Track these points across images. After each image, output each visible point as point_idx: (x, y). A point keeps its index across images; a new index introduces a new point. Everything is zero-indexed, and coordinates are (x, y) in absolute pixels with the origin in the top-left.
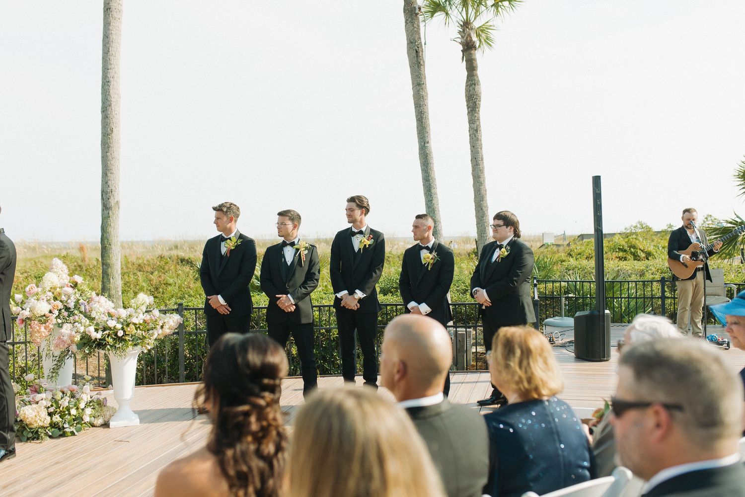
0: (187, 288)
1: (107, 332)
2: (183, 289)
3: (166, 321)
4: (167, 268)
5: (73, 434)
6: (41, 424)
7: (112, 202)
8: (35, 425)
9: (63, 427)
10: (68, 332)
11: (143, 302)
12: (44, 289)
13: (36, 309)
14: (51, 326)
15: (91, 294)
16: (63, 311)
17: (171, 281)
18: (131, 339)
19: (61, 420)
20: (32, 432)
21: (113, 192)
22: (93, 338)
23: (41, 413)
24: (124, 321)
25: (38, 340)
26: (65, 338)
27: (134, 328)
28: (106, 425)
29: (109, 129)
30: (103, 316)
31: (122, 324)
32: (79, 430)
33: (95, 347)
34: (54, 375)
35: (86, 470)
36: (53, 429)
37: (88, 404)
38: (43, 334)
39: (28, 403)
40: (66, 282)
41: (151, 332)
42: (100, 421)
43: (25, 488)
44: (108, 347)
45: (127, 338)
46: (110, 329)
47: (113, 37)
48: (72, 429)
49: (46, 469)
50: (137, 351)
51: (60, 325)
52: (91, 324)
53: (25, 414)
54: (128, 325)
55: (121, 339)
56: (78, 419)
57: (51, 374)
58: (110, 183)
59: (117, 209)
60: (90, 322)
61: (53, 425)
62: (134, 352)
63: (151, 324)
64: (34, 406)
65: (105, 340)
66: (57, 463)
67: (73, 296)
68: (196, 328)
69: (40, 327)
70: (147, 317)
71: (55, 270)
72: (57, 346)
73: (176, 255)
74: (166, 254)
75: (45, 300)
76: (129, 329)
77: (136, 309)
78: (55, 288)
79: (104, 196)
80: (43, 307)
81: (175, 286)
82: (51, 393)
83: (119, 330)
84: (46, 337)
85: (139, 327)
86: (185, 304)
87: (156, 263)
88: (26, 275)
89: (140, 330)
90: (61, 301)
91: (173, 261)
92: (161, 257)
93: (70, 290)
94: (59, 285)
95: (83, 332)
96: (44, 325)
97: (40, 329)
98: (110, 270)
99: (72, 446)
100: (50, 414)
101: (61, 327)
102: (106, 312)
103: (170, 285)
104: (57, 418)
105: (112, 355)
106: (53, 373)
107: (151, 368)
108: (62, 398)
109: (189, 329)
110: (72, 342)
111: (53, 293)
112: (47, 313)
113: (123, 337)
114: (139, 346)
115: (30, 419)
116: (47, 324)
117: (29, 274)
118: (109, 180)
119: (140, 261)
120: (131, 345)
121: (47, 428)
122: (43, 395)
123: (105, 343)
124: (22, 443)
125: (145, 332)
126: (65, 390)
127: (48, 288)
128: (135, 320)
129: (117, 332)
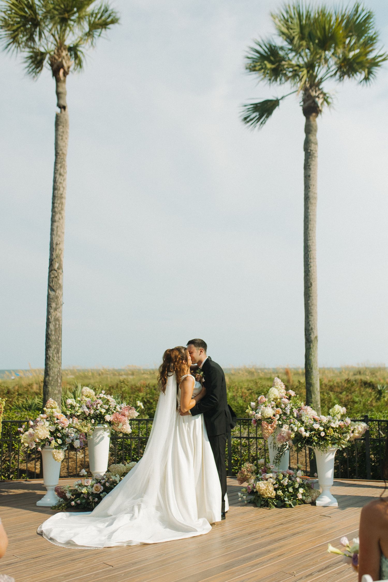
0: (370, 406)
1: (313, 432)
2: (366, 407)
3: (356, 427)
4: (353, 390)
5: (290, 506)
6: (269, 495)
7: (313, 337)
8: (266, 496)
9: (284, 500)
10: (287, 430)
11: (338, 411)
12: (269, 399)
13: (265, 413)
14: (275, 426)
15: (300, 405)
16: (282, 415)
17: (357, 399)
18: (330, 439)
19: (282, 494)
20: (264, 501)
21: (313, 330)
22: (304, 436)
23: (269, 487)
24: (325, 425)
25: (267, 435)
26: (285, 435)
27: (332, 431)
28: (313, 503)
29: (309, 284)
30: (310, 420)
31: (324, 427)
32: (295, 504)
33: (305, 443)
34: (278, 461)
35: (302, 532)
36: (277, 501)
37: (301, 486)
38: (270, 431)
39: (260, 480)
40: (284, 394)
41: (345, 435)
42: (309, 500)
43: (262, 537)
44: (314, 443)
45: (328, 438)
46: (314, 430)
47: (311, 217)
48: (290, 502)
49: (274, 527)
50: (334, 449)
51: (281, 426)
52: (302, 426)
53: (259, 487)
54: (328, 428)
55: (323, 439)
56: (294, 495)
57: (275, 461)
58: (310, 322)
59: (316, 342)
60: (301, 424)
61: (277, 497)
62: (332, 449)
63: (344, 429)
64: (265, 482)
65: (312, 439)
66: (282, 524)
67: (289, 405)
68: (379, 436)
69: (267, 425)
70: (342, 423)
71: (277, 386)
72: (279, 440)
73: (360, 379)
74: (352, 378)
75: (271, 407)
76: (328, 432)
77: (333, 417)
78: (276, 399)
79: (307, 332)
80: (269, 412)
81: (360, 404)
82: (276, 474)
83: (322, 431)
84: (272, 433)
85: (336, 431)
86: (369, 417)
87: (344, 385)
88: (250, 391)
89: (337, 433)
90: (281, 408)
91: (358, 384)
92: (348, 381)
93: (286, 401)
94: (279, 397)
95: (297, 431)
96: (270, 425)
97: (268, 427)
98: (311, 388)
99: (290, 514)
100: (276, 490)
101: (282, 427)
102: (311, 417)
103: (356, 403)
104: (280, 493)
105: (317, 451)
106: (276, 459)
107: (344, 466)
108: (283, 479)
109: (374, 437)
110: (290, 438)
111: (275, 402)
112: (272, 416)
113: (325, 437)
114: (336, 445)
115: (262, 491)
116: (272, 424)
117: (253, 391)
118: (310, 321)
119: (331, 384)
120: (330, 443)
121: (273, 499)
122: (271, 475)
123: (312, 441)
124: (257, 508)
125: (340, 434)
126: (285, 473)
127: (272, 399)
128: (333, 425)
129: (320, 433)
